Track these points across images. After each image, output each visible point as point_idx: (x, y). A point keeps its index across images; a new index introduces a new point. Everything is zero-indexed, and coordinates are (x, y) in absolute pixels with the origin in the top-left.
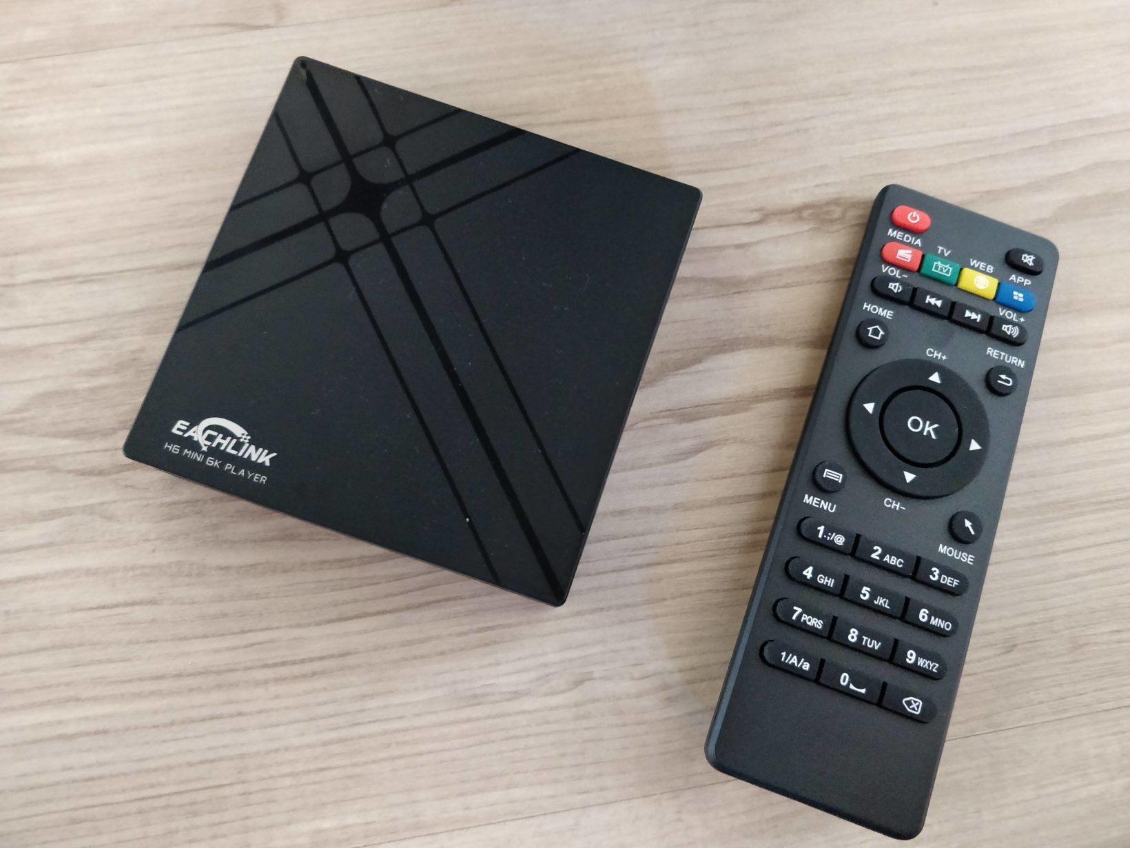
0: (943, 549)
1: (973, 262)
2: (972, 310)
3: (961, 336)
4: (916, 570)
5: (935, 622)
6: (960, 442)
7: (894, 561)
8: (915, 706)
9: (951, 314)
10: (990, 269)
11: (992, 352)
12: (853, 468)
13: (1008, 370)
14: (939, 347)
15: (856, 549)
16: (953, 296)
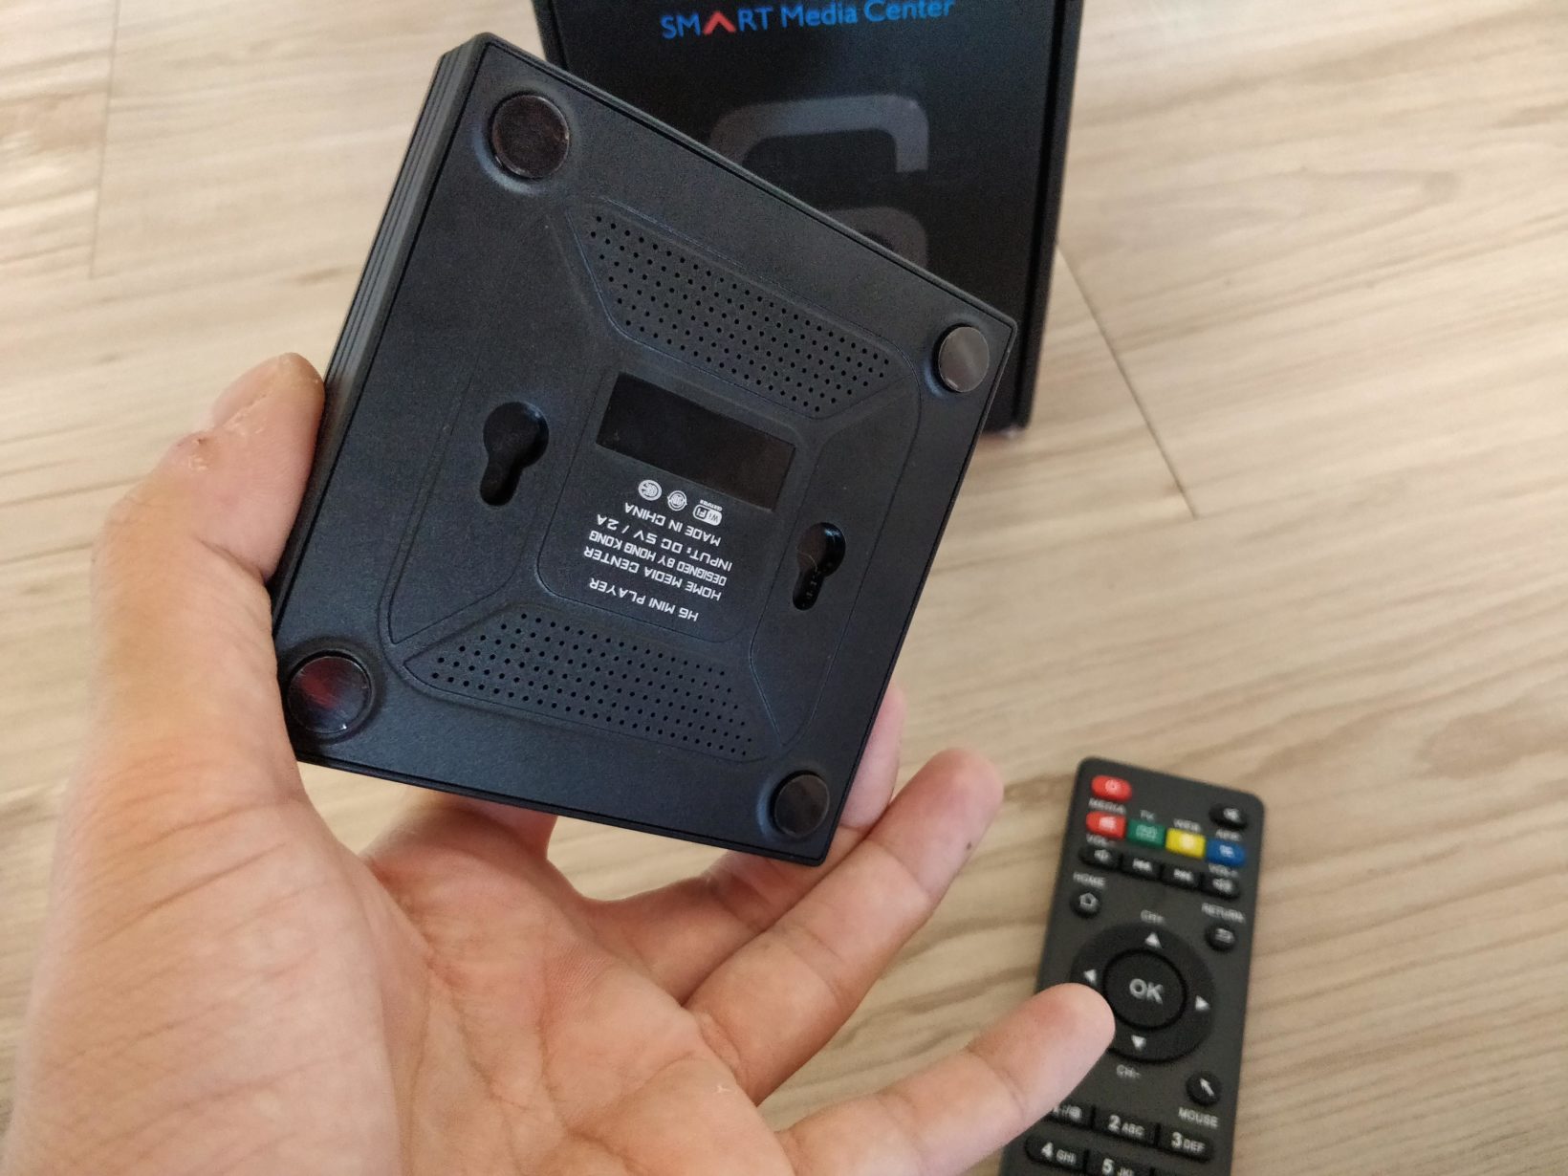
0: (1184, 1114)
1: (1179, 823)
2: (1181, 869)
3: (1173, 895)
4: (1157, 1138)
6: (1187, 1003)
7: (1134, 1129)
9: (1162, 875)
10: (1196, 827)
11: (1209, 909)
13: (1227, 925)
14: (1153, 909)
15: (1094, 1121)
16: (1162, 858)
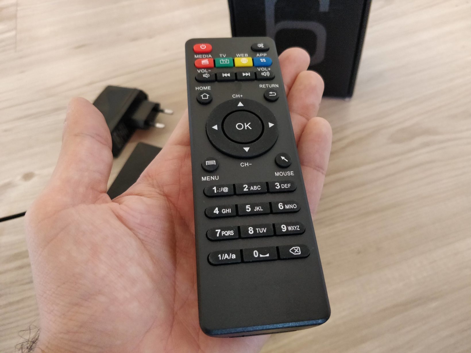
0: (277, 174)
1: (238, 55)
2: (245, 72)
3: (244, 85)
5: (287, 207)
6: (264, 126)
7: (256, 188)
8: (297, 251)
9: (236, 78)
10: (246, 55)
11: (262, 86)
12: (220, 156)
13: (273, 90)
14: (237, 93)
16: (235, 71)
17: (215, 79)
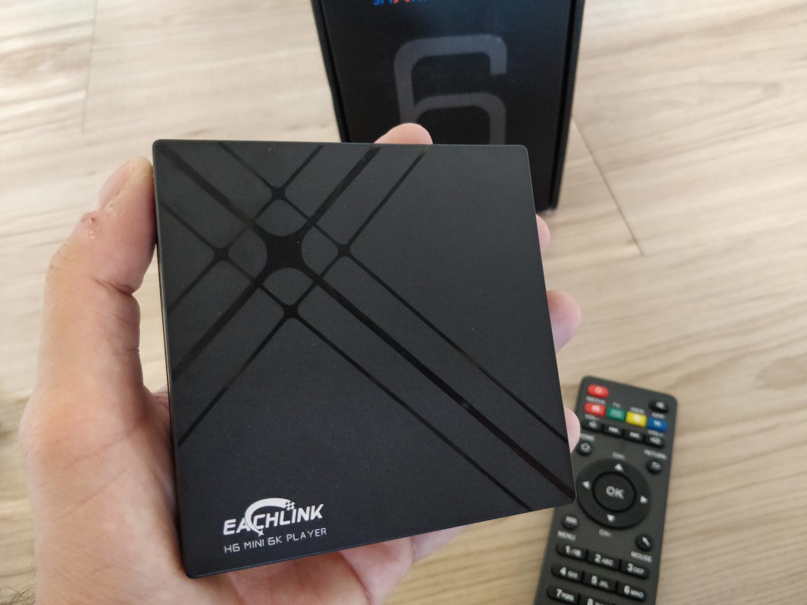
1: (633, 409)
2: (634, 432)
3: (629, 445)
4: (620, 566)
5: (633, 593)
6: (636, 498)
9: (624, 435)
10: (642, 411)
11: (648, 452)
12: (582, 516)
13: (657, 460)
14: (620, 452)
15: (587, 557)
16: (624, 426)
17: (602, 430)
